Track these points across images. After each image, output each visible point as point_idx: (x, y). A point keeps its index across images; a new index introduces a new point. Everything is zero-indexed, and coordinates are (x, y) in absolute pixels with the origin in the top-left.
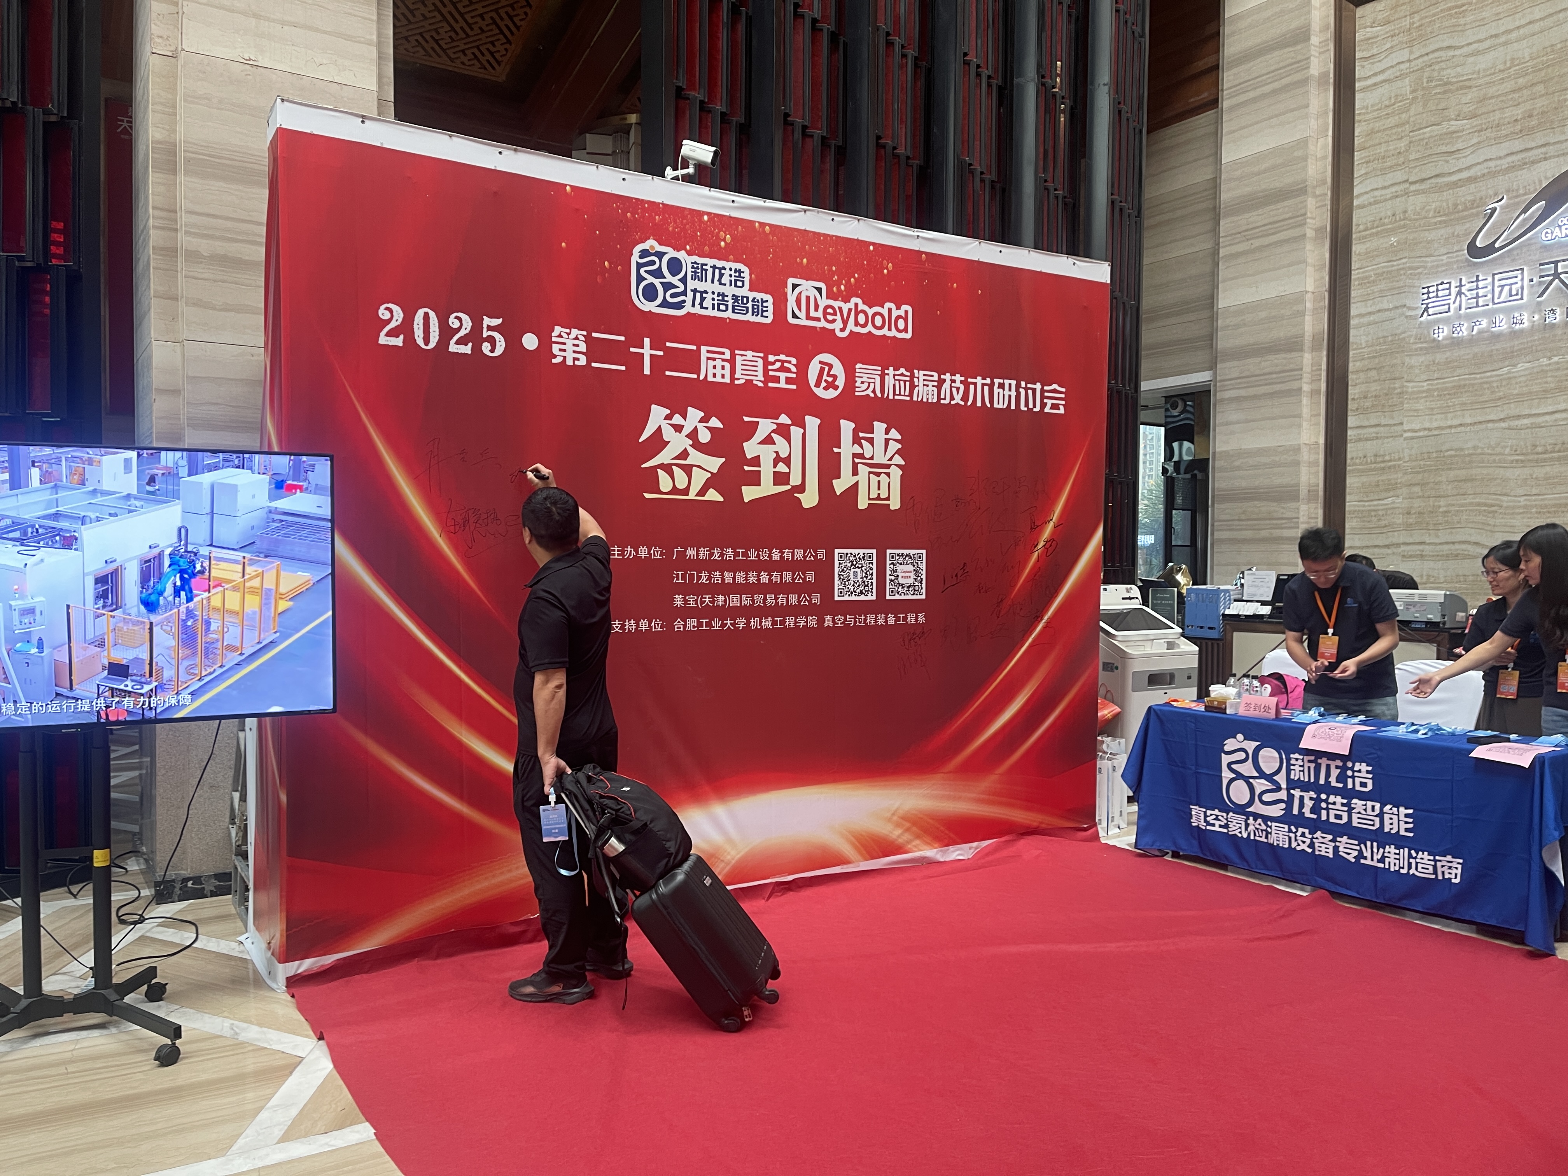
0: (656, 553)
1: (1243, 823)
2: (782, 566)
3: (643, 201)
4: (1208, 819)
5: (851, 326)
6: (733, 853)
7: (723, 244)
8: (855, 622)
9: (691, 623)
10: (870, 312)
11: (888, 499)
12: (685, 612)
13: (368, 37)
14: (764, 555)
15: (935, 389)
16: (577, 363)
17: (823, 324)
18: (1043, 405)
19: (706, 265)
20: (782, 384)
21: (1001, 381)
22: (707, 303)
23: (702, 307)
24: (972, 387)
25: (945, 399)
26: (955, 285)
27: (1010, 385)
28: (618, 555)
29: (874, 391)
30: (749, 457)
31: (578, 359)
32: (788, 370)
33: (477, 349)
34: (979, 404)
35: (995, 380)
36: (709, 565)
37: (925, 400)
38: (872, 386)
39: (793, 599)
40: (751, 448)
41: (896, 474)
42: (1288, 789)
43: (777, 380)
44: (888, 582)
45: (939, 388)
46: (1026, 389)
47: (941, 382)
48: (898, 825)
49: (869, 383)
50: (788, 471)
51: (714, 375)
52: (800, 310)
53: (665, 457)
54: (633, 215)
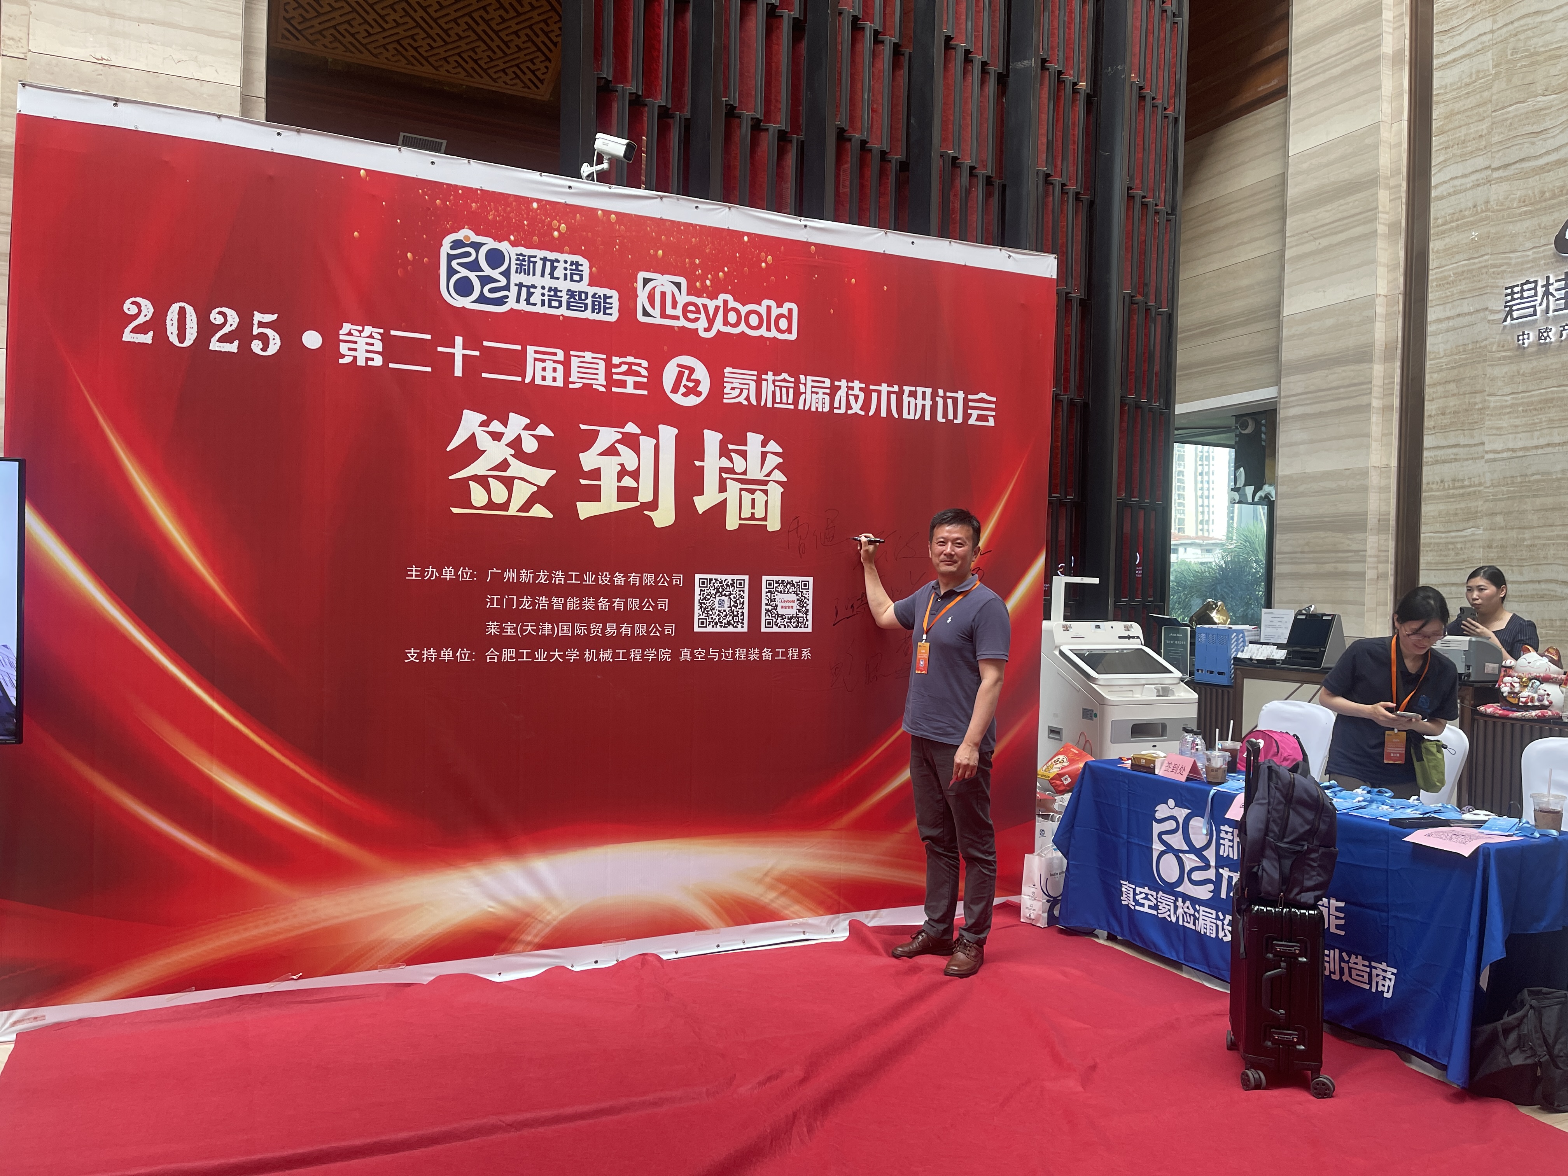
0: (465, 574)
1: (1172, 905)
2: (626, 591)
3: (456, 187)
4: (1137, 897)
5: (718, 325)
6: (555, 913)
7: (556, 234)
8: (720, 656)
9: (508, 654)
10: (744, 310)
11: (765, 519)
12: (501, 642)
13: (233, 31)
14: (604, 579)
15: (827, 398)
16: (370, 363)
17: (682, 322)
18: (967, 416)
19: (535, 257)
20: (630, 389)
21: (913, 389)
22: (536, 298)
23: (529, 303)
24: (875, 396)
25: (839, 408)
26: (853, 280)
27: (924, 393)
28: (416, 576)
29: (747, 398)
30: (586, 469)
31: (372, 359)
32: (638, 374)
33: (245, 347)
34: (884, 414)
35: (905, 388)
36: (534, 589)
37: (813, 409)
38: (745, 393)
39: (641, 629)
40: (589, 460)
41: (776, 492)
42: (1217, 868)
43: (623, 384)
44: (763, 612)
45: (832, 396)
46: (945, 398)
47: (834, 390)
48: (771, 887)
49: (742, 390)
50: (636, 485)
51: (544, 378)
52: (653, 307)
53: (478, 468)
54: (444, 202)
